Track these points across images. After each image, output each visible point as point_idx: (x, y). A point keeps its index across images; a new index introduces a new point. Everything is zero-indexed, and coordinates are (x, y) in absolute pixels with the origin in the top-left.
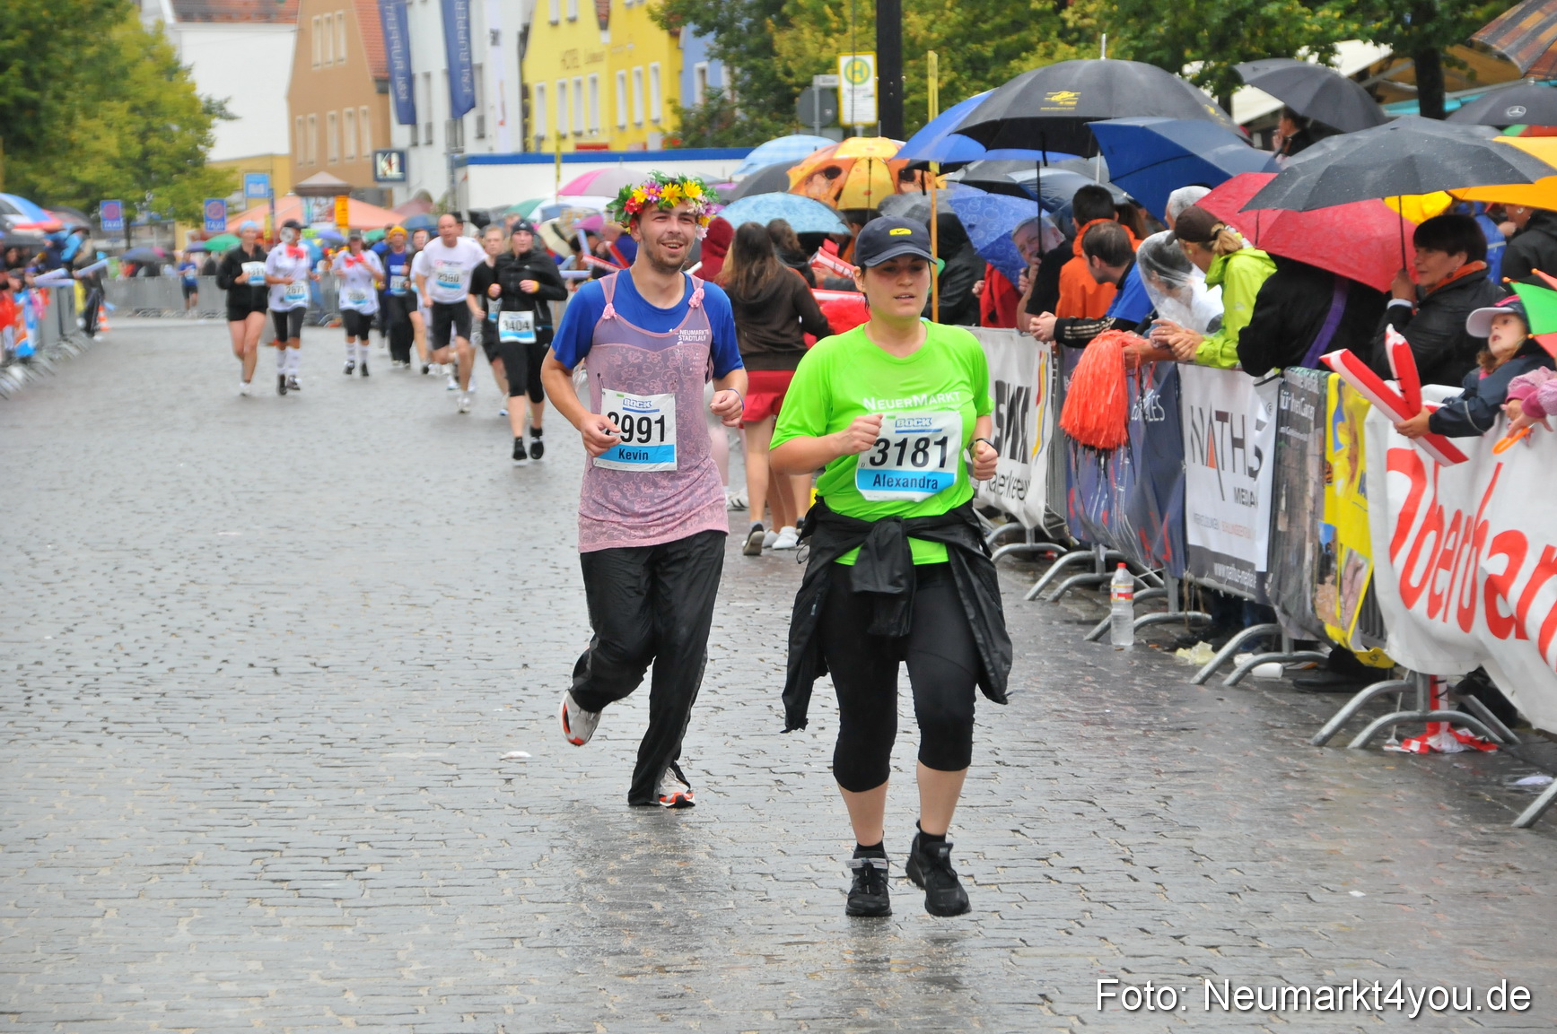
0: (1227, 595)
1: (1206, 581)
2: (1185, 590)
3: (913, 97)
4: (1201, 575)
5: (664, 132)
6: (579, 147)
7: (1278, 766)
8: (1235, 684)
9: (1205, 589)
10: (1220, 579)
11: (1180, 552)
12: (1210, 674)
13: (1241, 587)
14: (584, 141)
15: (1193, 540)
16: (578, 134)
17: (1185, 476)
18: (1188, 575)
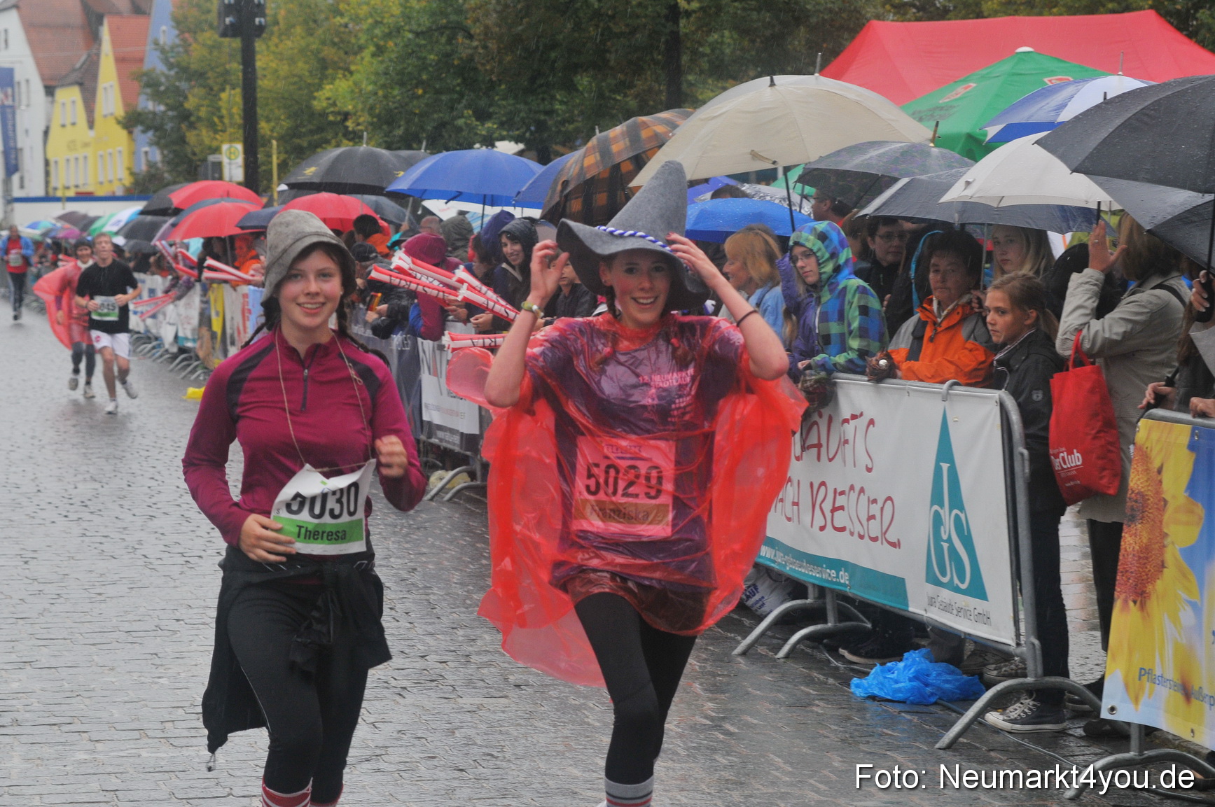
0: (445, 449)
1: (434, 440)
2: (421, 445)
3: (264, 168)
4: (430, 436)
5: (124, 185)
6: (77, 193)
7: (477, 549)
8: (450, 499)
9: (432, 445)
10: (441, 440)
11: (418, 424)
12: (437, 494)
13: (454, 444)
14: (80, 190)
15: (425, 418)
16: (77, 186)
17: (420, 381)
18: (423, 437)
